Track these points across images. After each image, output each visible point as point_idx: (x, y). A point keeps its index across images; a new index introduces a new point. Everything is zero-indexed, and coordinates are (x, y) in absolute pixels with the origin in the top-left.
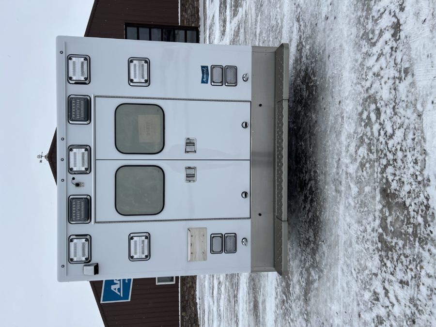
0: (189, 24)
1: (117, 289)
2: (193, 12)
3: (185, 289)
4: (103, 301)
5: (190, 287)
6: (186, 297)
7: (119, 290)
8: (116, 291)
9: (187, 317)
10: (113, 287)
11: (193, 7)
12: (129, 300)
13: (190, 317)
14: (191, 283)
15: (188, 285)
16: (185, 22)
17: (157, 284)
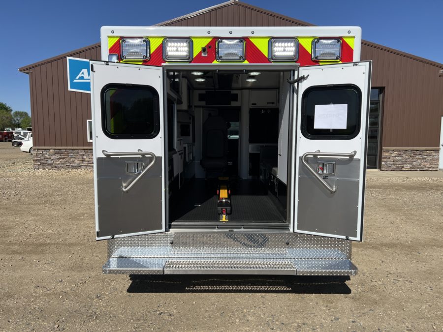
0: (384, 158)
1: (82, 75)
2: (398, 163)
3: (81, 153)
4: (69, 60)
5: (84, 159)
6: (72, 154)
7: (82, 78)
8: (80, 75)
9: (49, 155)
10: (85, 71)
11: (403, 163)
12: (70, 89)
13: (48, 159)
14: (88, 159)
15: (85, 157)
16: (387, 154)
17: (88, 121)
